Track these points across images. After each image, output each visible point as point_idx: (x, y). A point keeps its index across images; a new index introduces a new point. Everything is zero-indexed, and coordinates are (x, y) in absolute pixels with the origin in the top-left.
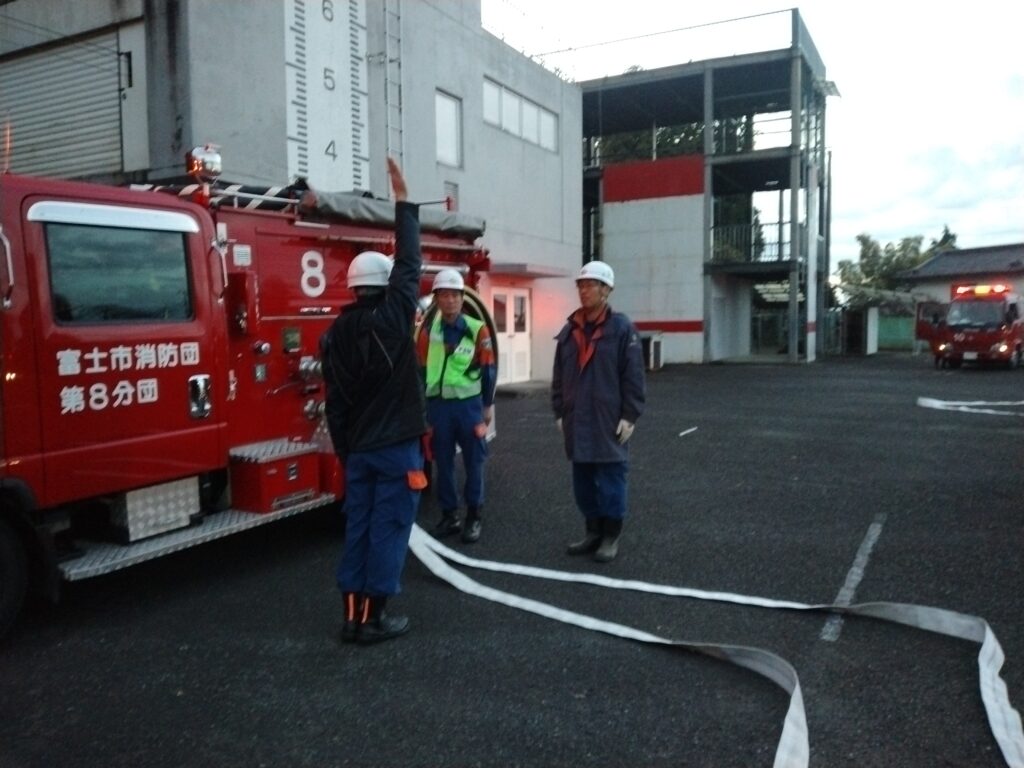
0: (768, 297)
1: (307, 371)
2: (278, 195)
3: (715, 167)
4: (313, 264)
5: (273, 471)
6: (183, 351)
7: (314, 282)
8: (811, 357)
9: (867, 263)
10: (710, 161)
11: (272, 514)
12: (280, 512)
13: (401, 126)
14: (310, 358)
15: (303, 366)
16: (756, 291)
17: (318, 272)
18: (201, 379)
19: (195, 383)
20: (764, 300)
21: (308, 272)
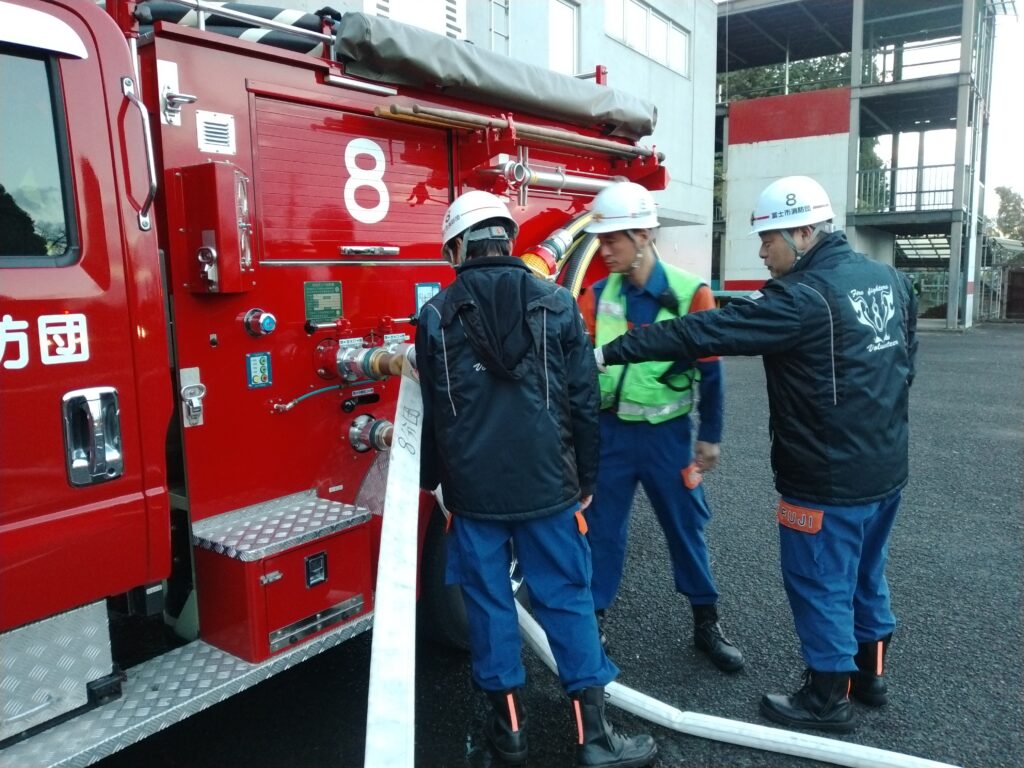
0: (910, 254)
1: (350, 364)
2: (297, 24)
3: (864, 101)
4: (365, 162)
5: (274, 576)
6: (43, 332)
7: (367, 197)
8: (969, 323)
9: (1005, 220)
10: (857, 94)
11: (270, 663)
12: (288, 655)
13: (508, 32)
14: (358, 341)
15: (343, 356)
16: (898, 245)
17: (374, 178)
18: (93, 397)
19: (80, 405)
20: (905, 257)
21: (358, 178)
